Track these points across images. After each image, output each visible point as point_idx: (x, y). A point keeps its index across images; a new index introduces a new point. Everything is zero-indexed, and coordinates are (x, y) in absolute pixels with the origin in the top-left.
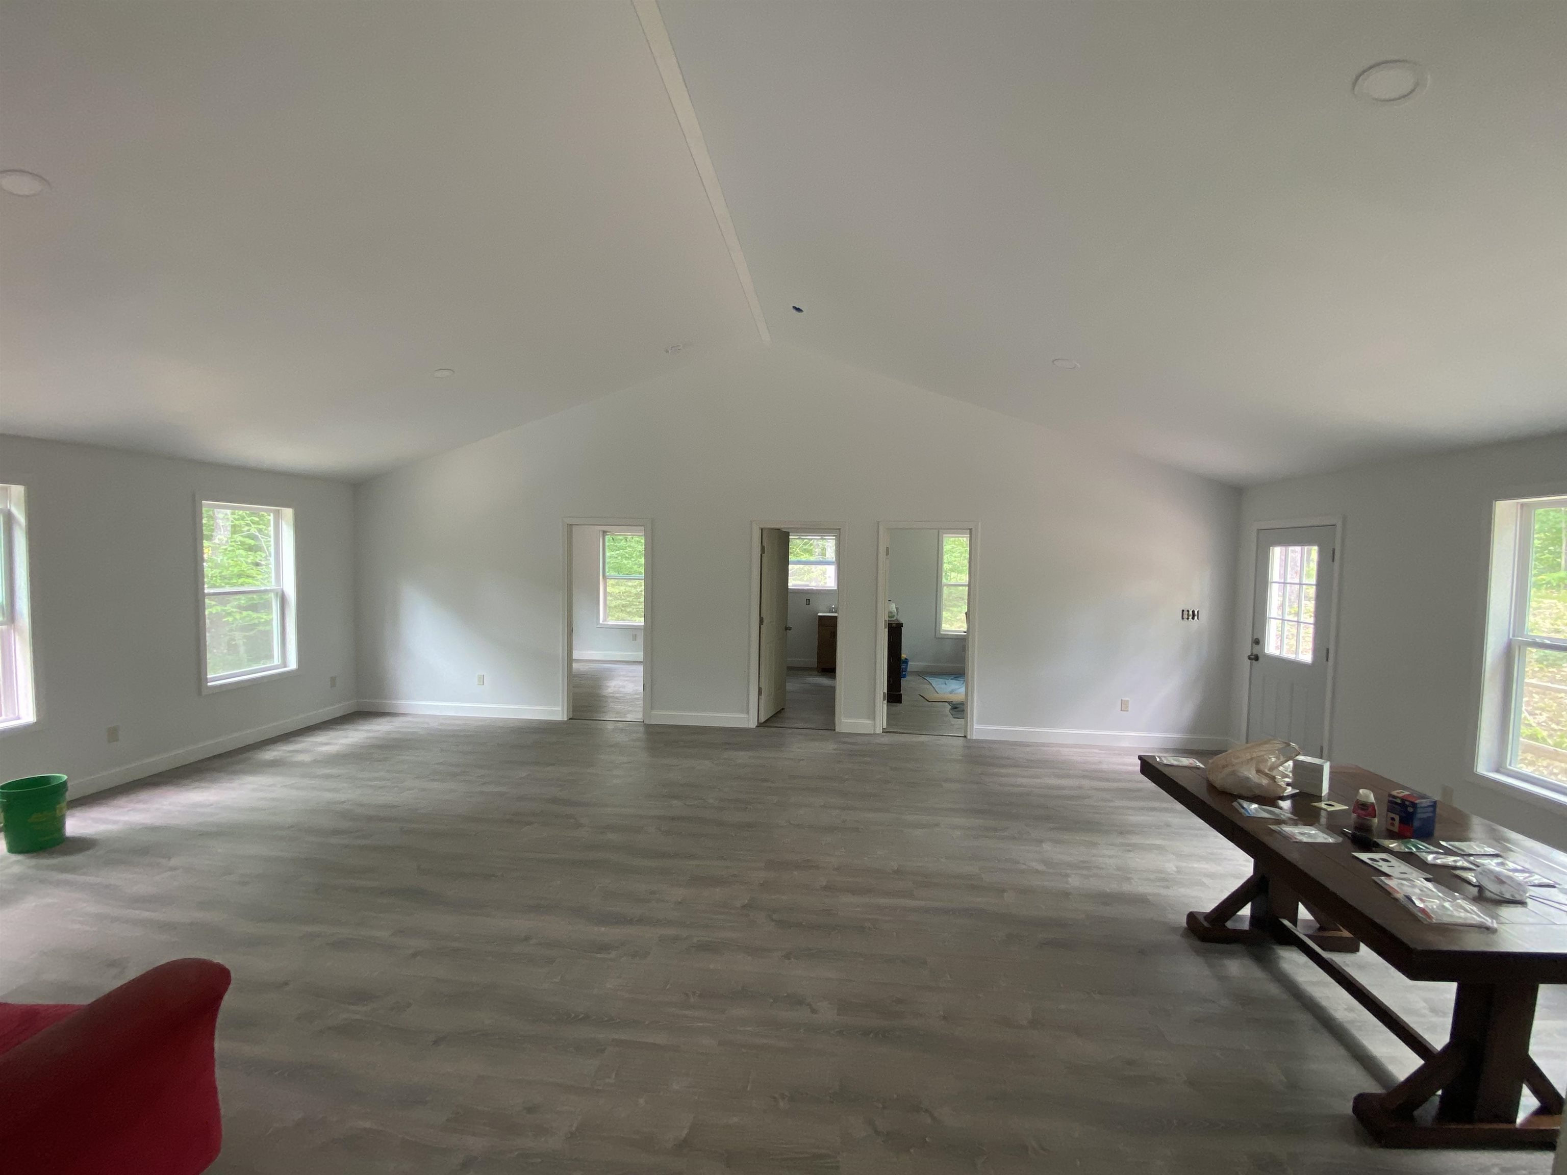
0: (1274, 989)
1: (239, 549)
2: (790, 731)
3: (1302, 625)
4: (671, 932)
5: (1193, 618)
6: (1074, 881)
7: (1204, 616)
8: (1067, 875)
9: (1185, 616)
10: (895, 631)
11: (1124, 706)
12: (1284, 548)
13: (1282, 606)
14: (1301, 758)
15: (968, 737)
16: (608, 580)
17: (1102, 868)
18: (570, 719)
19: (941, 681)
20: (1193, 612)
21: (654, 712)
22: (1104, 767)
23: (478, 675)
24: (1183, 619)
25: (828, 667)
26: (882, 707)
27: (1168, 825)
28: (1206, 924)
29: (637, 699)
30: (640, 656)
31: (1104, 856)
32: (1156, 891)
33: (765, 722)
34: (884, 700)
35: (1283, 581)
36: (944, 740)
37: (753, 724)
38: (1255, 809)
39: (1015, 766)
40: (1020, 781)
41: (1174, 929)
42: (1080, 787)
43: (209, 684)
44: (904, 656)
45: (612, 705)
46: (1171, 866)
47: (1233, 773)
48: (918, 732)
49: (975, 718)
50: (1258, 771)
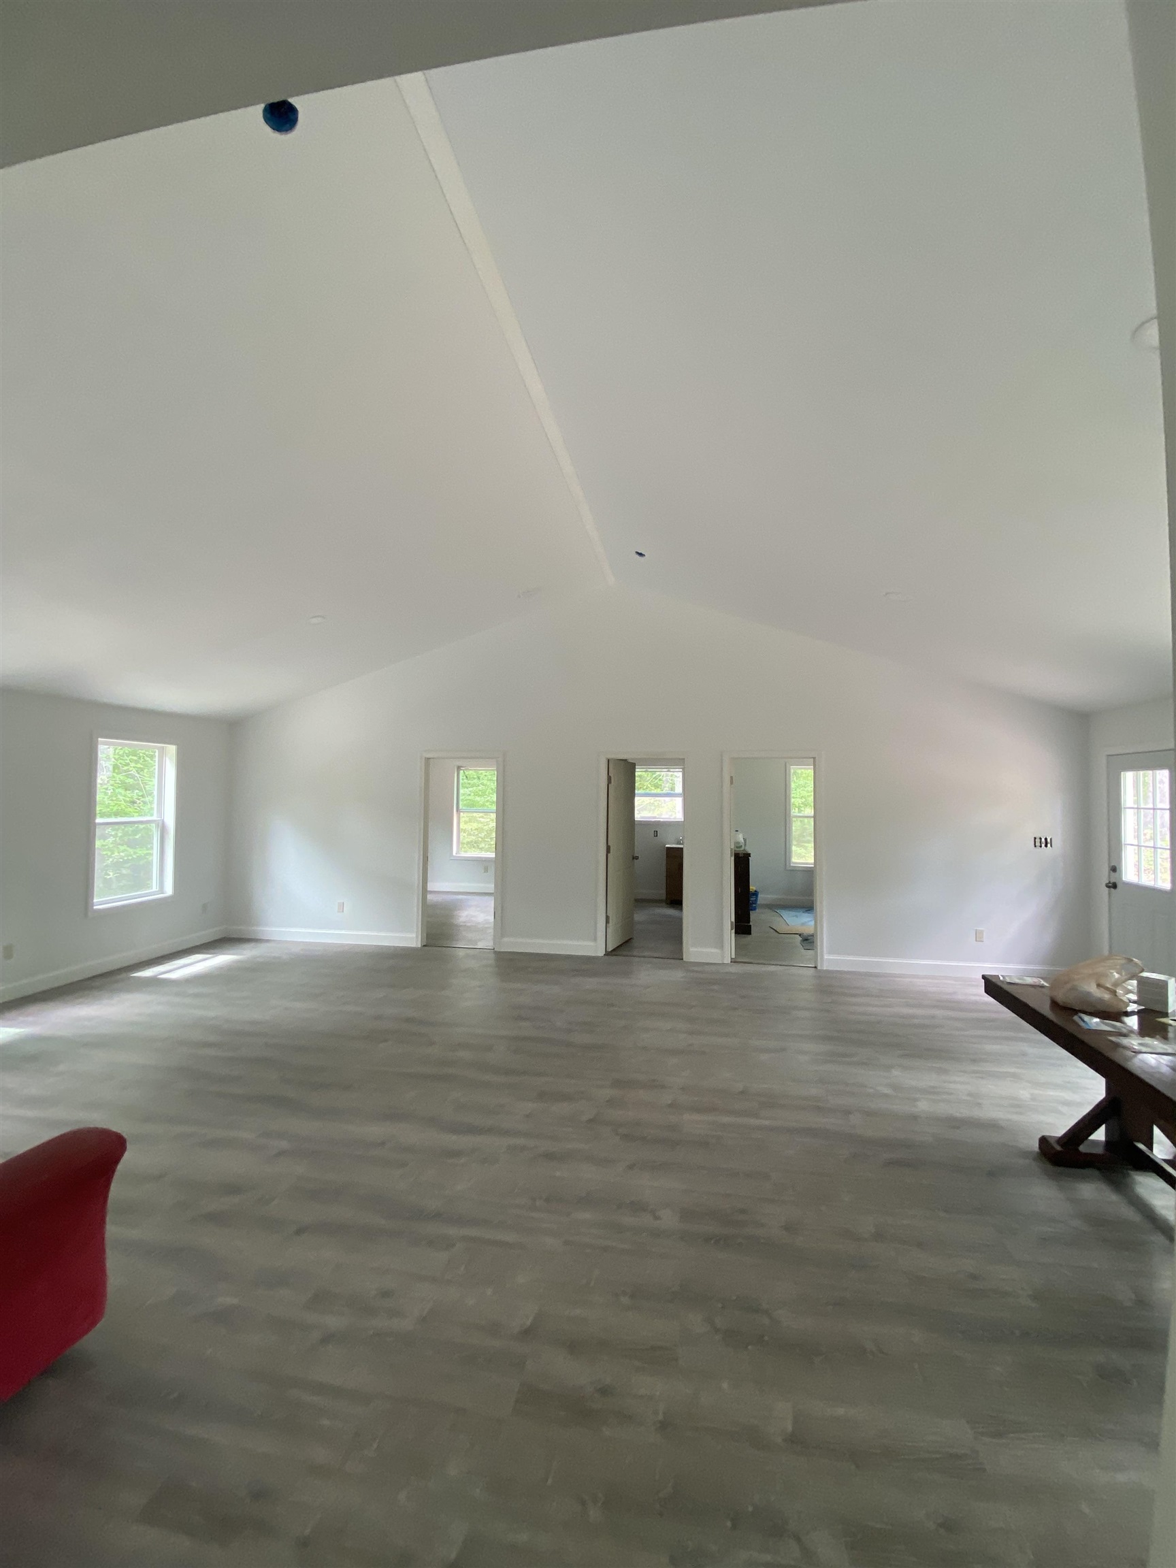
0: (1129, 1213)
1: (119, 787)
2: (637, 959)
3: (1159, 850)
4: (521, 1141)
5: (1046, 846)
6: (923, 1106)
7: (1057, 843)
8: (916, 1100)
9: (1038, 844)
10: (742, 862)
11: (979, 937)
12: (1135, 772)
13: (1138, 831)
14: (1145, 974)
15: (819, 968)
16: (462, 814)
17: (952, 1094)
18: (424, 946)
19: (792, 913)
20: (1046, 839)
21: (506, 939)
22: (960, 997)
23: (339, 903)
24: (1035, 846)
25: (675, 900)
26: (729, 935)
27: (1024, 1054)
28: (1058, 1148)
29: (488, 928)
30: (490, 887)
31: (955, 1082)
32: (1009, 1116)
33: (614, 950)
34: (732, 929)
35: (1136, 806)
36: (793, 970)
37: (601, 953)
38: (1096, 1023)
39: (868, 996)
40: (870, 1009)
41: (1025, 1154)
42: (933, 1017)
43: (95, 907)
44: (752, 888)
45: (464, 933)
46: (1024, 1093)
47: (1074, 988)
48: (768, 962)
49: (825, 950)
50: (1099, 985)
